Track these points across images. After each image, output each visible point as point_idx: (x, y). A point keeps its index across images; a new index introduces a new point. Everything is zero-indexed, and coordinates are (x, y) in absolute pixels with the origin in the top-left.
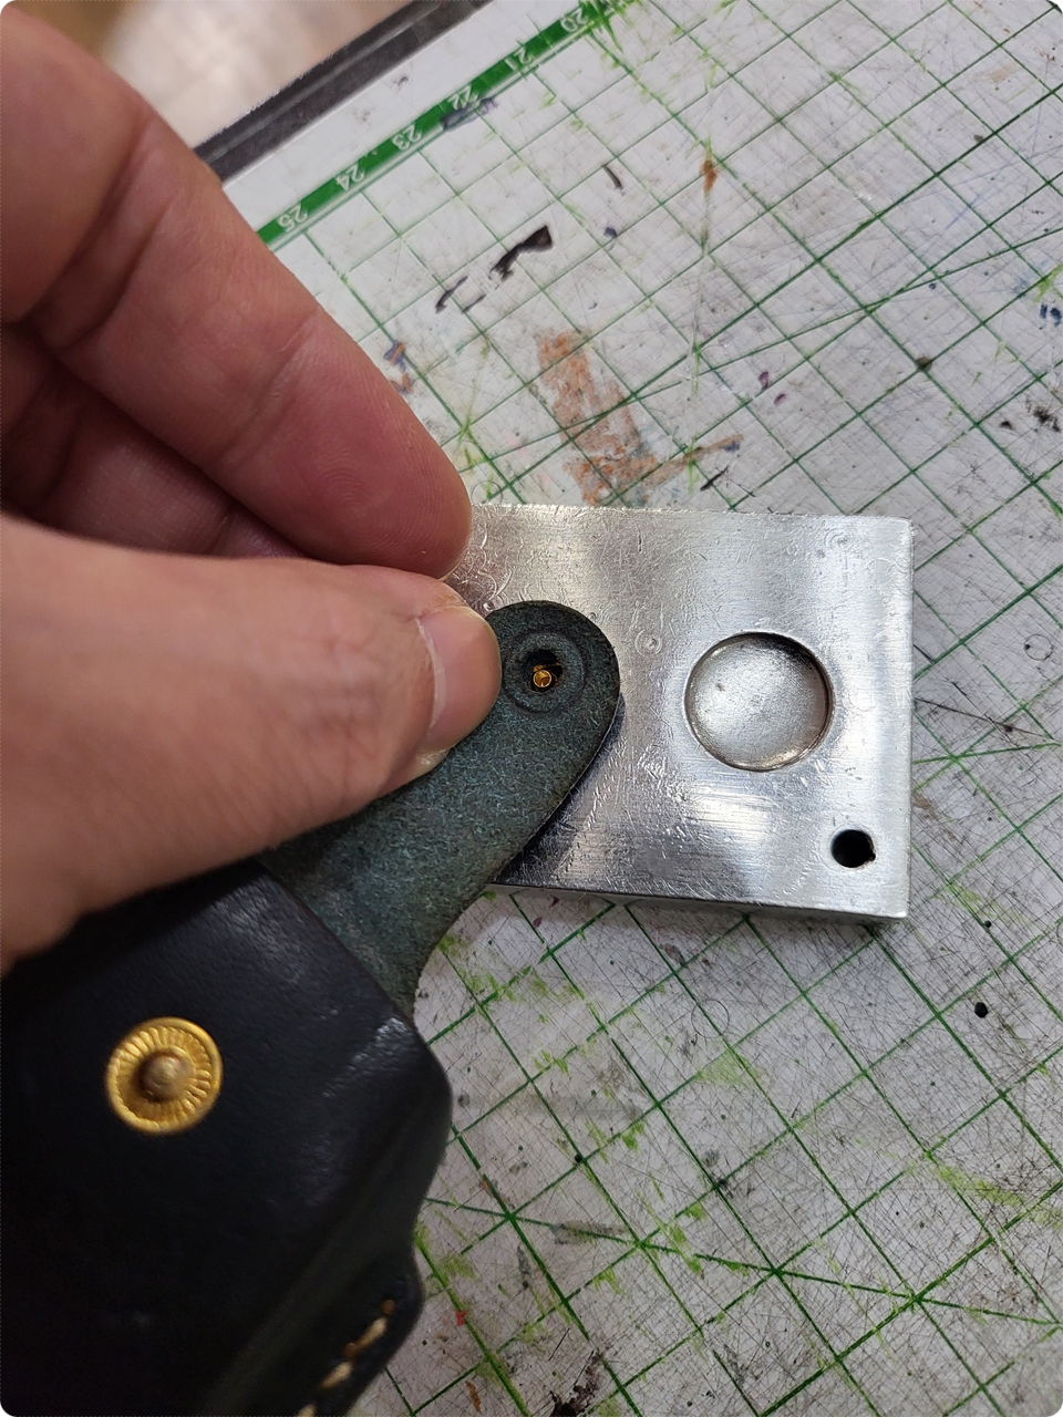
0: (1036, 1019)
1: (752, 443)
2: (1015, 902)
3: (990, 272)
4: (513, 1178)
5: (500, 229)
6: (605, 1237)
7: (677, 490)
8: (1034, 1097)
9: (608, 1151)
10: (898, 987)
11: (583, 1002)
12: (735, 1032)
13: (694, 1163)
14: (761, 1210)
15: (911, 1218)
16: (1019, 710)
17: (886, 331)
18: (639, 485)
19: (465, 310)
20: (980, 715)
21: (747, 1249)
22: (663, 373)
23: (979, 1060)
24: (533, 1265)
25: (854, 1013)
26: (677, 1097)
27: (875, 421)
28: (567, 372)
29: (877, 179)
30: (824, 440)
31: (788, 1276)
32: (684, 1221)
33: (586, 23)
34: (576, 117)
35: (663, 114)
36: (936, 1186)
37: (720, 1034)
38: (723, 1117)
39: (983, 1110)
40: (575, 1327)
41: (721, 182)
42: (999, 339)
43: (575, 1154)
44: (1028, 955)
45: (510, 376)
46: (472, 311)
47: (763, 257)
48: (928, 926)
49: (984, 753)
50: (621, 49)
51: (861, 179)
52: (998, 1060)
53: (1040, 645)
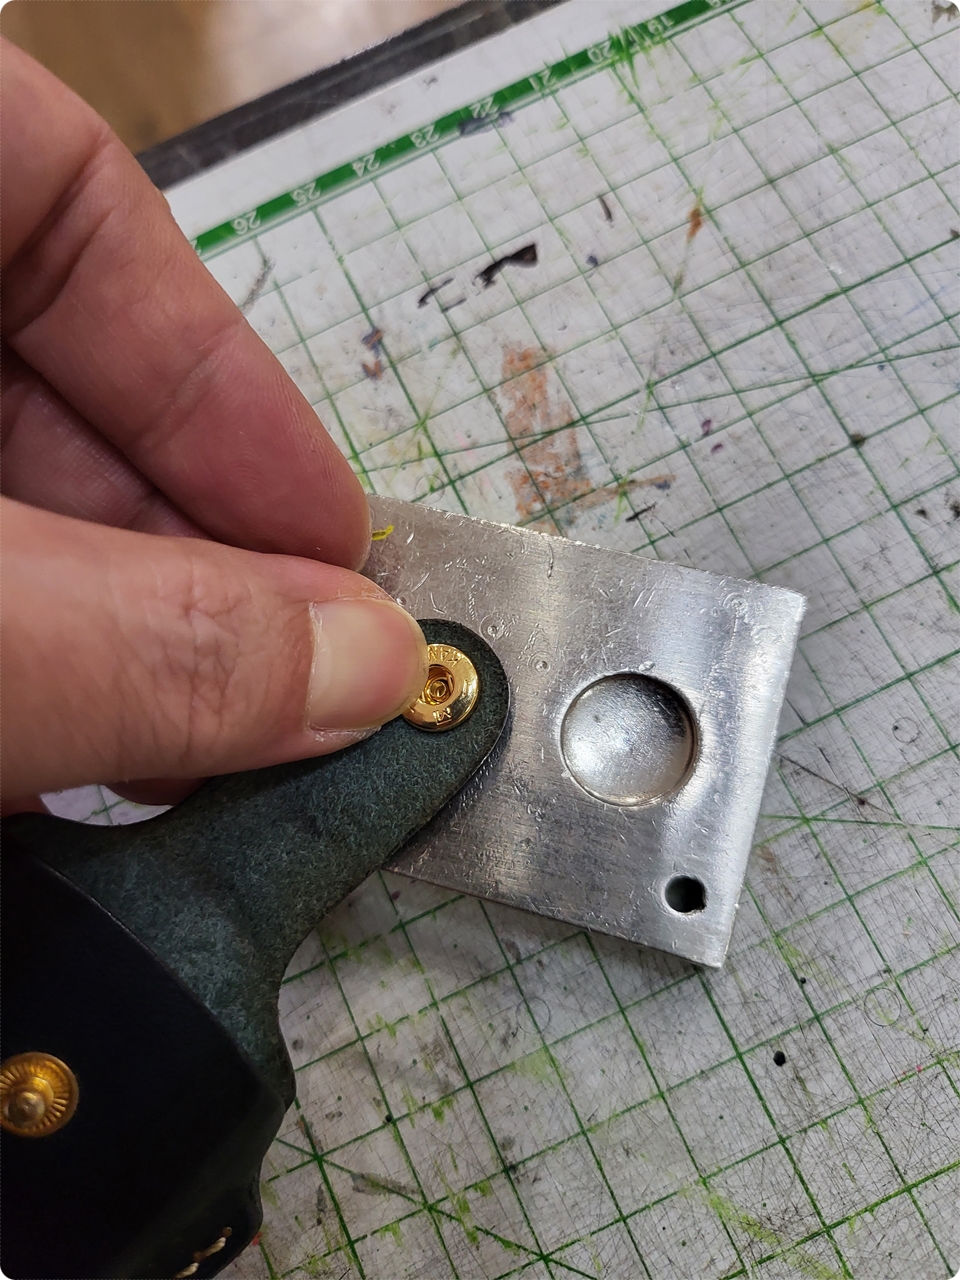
0: (828, 1078)
1: (683, 485)
2: (832, 965)
3: (938, 364)
4: (328, 1124)
5: (492, 239)
6: (398, 1193)
7: (604, 517)
8: (811, 1149)
9: (417, 1117)
10: (709, 1022)
11: (423, 977)
12: (554, 1033)
13: (492, 1144)
14: (542, 1199)
15: (676, 1235)
16: (875, 786)
17: (828, 402)
18: (570, 505)
19: (445, 310)
20: (838, 784)
21: (522, 1232)
22: (613, 404)
23: (768, 1104)
24: (329, 1204)
25: (664, 1038)
26: (489, 1081)
27: (801, 486)
28: (526, 386)
29: (850, 254)
30: (749, 495)
31: (554, 1264)
32: (471, 1195)
33: (611, 56)
34: (584, 145)
35: (664, 156)
36: (704, 1211)
37: (539, 1032)
38: (526, 1108)
39: (762, 1150)
40: (356, 1269)
41: (706, 231)
42: (933, 428)
43: (387, 1113)
44: (834, 1017)
45: (474, 380)
46: (452, 312)
47: (728, 311)
48: (748, 971)
49: (835, 821)
50: (638, 87)
51: (836, 253)
52: (786, 1108)
53: (908, 728)
